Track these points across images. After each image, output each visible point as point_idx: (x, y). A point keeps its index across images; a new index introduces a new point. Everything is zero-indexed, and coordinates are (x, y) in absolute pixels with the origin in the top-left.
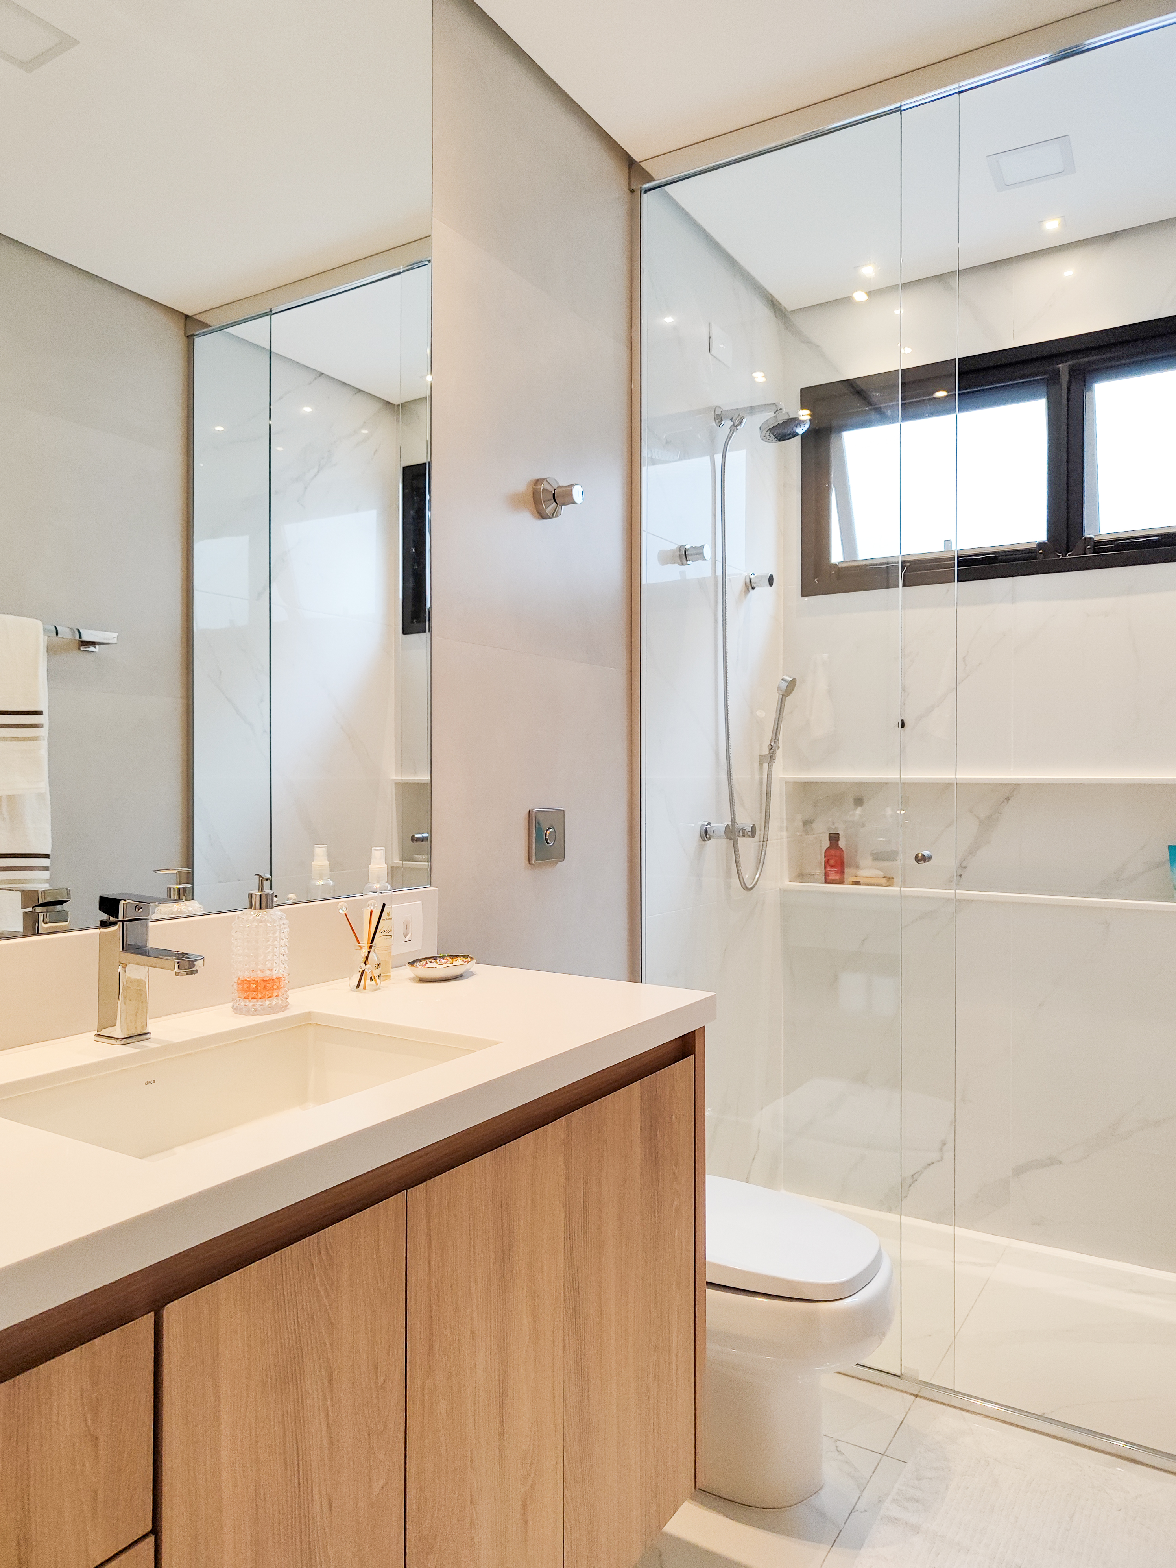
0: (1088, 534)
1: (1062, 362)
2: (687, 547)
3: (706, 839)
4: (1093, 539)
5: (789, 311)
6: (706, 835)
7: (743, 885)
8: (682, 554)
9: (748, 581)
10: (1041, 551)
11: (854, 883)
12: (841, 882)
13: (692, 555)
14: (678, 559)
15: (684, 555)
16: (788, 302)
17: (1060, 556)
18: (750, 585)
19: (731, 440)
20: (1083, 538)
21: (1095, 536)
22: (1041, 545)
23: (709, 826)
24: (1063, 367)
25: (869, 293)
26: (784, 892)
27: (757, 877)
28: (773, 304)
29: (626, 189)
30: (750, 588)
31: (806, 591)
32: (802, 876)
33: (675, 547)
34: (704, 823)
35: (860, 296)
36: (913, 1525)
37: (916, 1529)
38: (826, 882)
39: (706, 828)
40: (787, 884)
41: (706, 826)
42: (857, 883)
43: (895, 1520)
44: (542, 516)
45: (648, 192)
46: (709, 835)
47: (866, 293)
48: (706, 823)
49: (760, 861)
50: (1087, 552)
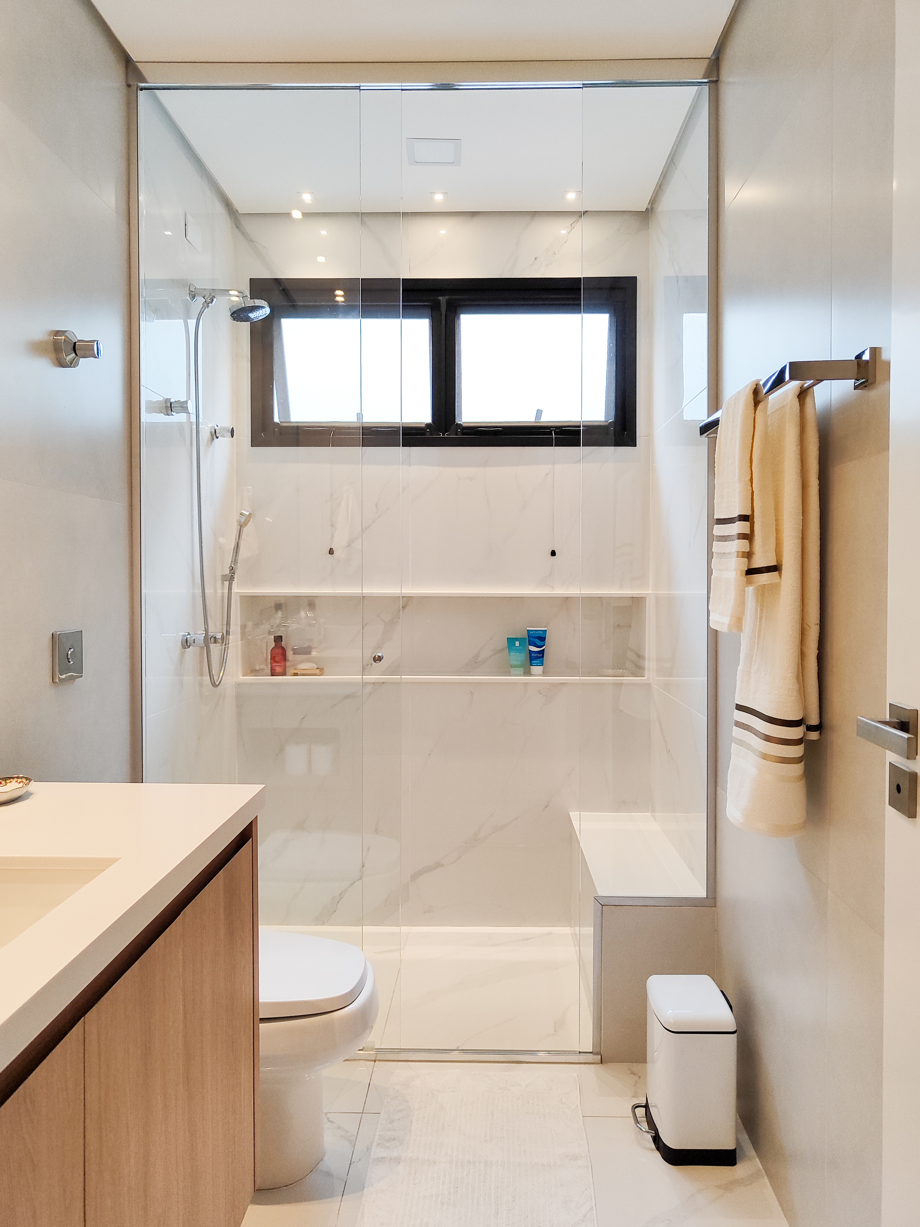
0: (458, 421)
1: (441, 296)
2: (172, 400)
3: (187, 647)
4: (462, 425)
5: (240, 213)
6: (187, 643)
7: (213, 682)
8: (168, 406)
9: (213, 431)
10: (428, 430)
11: (295, 674)
12: (284, 674)
13: (176, 407)
14: (164, 410)
15: (169, 407)
16: (241, 207)
17: (441, 434)
18: (214, 435)
19: (203, 314)
20: (456, 423)
21: (463, 423)
22: (428, 425)
23: (189, 636)
24: (443, 299)
25: (304, 214)
26: (239, 685)
27: (221, 674)
28: (228, 204)
29: (124, 84)
30: (215, 437)
31: (256, 442)
32: (254, 672)
33: (161, 399)
34: (184, 633)
35: (297, 214)
36: (396, 1158)
37: (397, 1160)
38: (272, 675)
39: (187, 638)
40: (242, 678)
41: (187, 636)
42: (296, 674)
43: (381, 1160)
44: (61, 364)
45: (143, 90)
46: (189, 643)
47: (302, 213)
48: (187, 634)
49: (223, 662)
50: (458, 434)
